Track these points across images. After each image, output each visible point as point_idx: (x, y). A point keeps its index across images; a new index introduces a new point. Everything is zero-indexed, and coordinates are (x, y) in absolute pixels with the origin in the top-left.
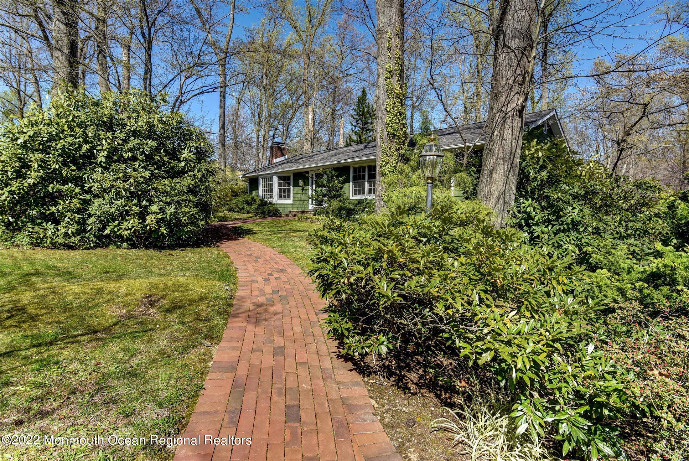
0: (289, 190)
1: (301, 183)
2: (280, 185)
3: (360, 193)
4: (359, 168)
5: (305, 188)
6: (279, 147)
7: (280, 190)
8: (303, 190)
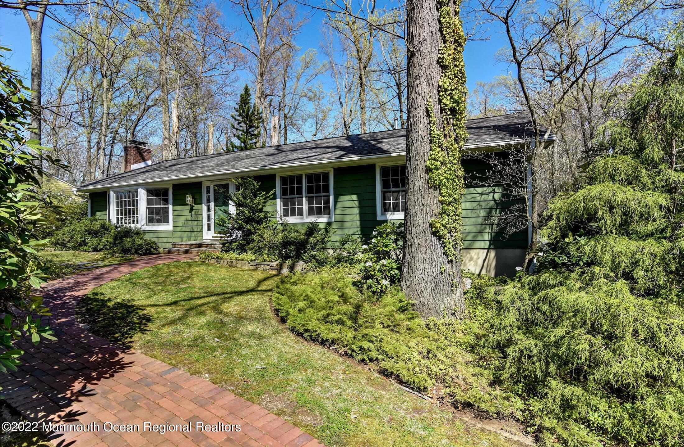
0: (166, 211)
1: (189, 199)
2: (149, 202)
3: (293, 214)
4: (292, 178)
5: (196, 207)
6: (138, 149)
7: (151, 211)
8: (191, 210)
